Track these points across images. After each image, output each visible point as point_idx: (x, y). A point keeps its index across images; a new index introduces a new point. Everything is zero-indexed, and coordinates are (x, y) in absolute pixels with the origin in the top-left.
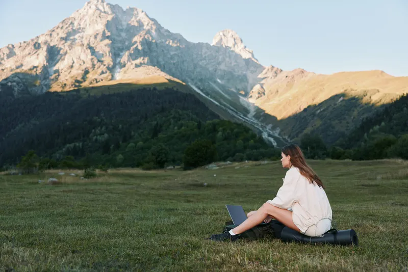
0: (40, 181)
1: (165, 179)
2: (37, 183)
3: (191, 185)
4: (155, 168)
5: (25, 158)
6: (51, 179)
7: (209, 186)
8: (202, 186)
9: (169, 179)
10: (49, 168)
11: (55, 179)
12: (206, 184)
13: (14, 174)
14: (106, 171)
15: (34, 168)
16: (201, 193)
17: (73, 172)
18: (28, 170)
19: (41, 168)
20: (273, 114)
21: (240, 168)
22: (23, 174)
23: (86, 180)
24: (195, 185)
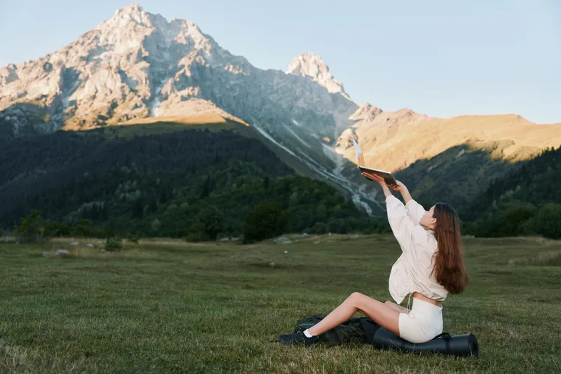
0: (45, 253)
1: (217, 255)
2: (41, 256)
3: (251, 265)
4: (204, 240)
5: (25, 221)
6: (60, 251)
7: (277, 267)
8: (267, 266)
9: (224, 256)
10: (58, 235)
11: (65, 251)
12: (273, 264)
13: (10, 242)
14: (135, 241)
15: (37, 235)
16: (265, 276)
17: (91, 242)
18: (30, 238)
19: (47, 234)
21: (321, 243)
22: (21, 242)
23: (109, 254)
24: (258, 265)
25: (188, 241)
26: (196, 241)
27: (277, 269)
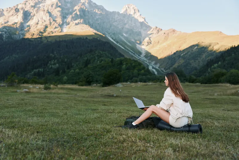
0: (18, 91)
1: (91, 92)
2: (17, 92)
3: (106, 96)
4: (86, 85)
5: (9, 77)
6: (25, 90)
7: (117, 97)
8: (113, 96)
9: (94, 92)
10: (24, 83)
11: (27, 90)
12: (115, 95)
13: (3, 86)
14: (57, 86)
15: (15, 83)
16: (112, 100)
17: (38, 86)
18: (11, 84)
19: (19, 83)
20: (155, 55)
21: (135, 86)
22: (8, 86)
23: (45, 91)
24: (108, 96)
25: (79, 85)
26: (82, 85)
27: (117, 98)
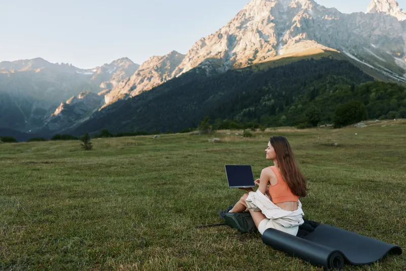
0: (209, 140)
1: (311, 137)
2: (207, 141)
3: (322, 145)
4: (308, 127)
5: (203, 122)
6: (215, 139)
7: (339, 146)
8: (332, 145)
9: (314, 138)
10: (219, 129)
11: (217, 139)
12: (336, 144)
14: (263, 130)
15: (209, 130)
16: (332, 153)
17: (237, 132)
18: (205, 132)
19: (214, 129)
21: (387, 126)
22: (202, 134)
23: (245, 139)
24: (326, 145)
25: (298, 128)
26: (303, 128)
27: (339, 148)
